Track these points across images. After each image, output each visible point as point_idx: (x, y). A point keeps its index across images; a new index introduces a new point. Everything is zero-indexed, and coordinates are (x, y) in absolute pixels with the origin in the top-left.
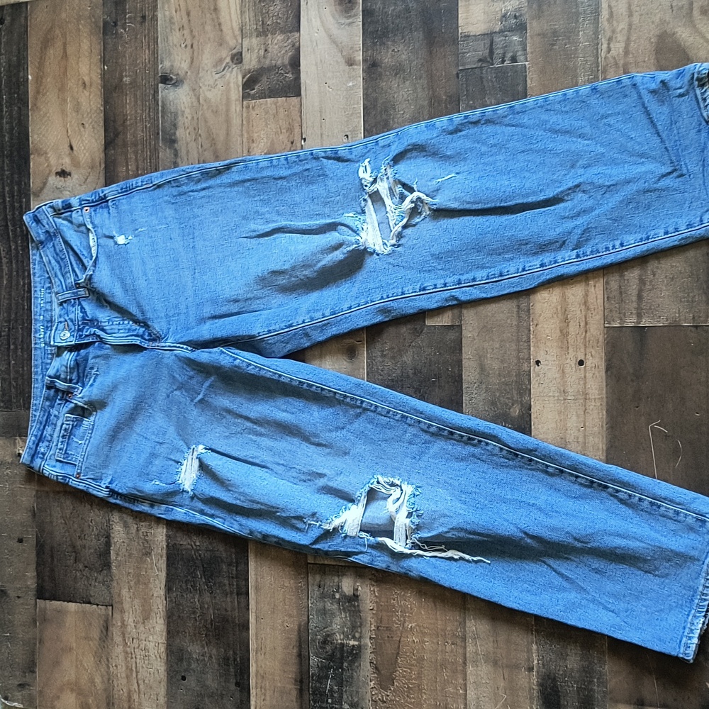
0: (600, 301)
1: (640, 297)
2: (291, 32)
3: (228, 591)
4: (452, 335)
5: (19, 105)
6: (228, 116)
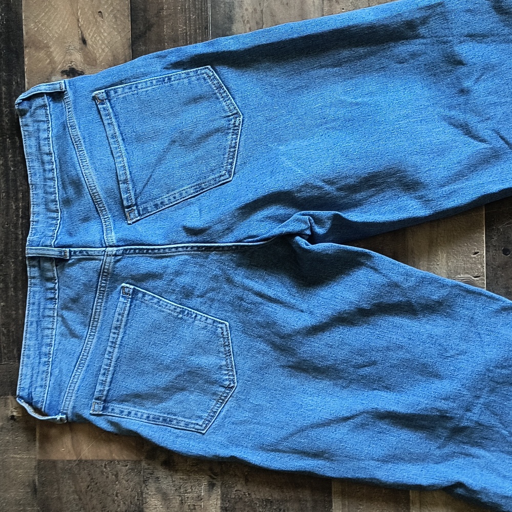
6: (302, 9)
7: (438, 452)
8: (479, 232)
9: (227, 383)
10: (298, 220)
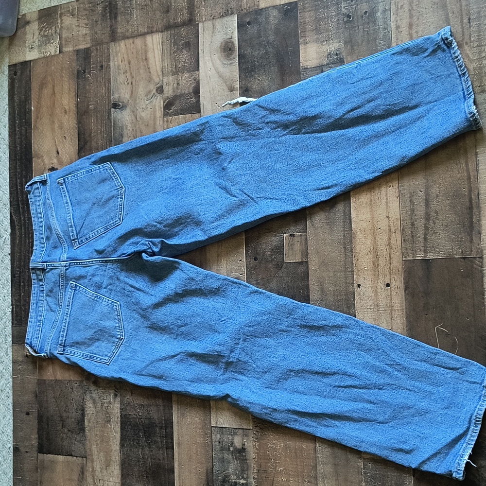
0: (399, 243)
1: (425, 239)
2: (193, 71)
3: (160, 446)
4: (302, 269)
5: (26, 126)
6: (154, 128)
7: (221, 377)
8: (242, 248)
9: (119, 336)
10: (143, 244)
